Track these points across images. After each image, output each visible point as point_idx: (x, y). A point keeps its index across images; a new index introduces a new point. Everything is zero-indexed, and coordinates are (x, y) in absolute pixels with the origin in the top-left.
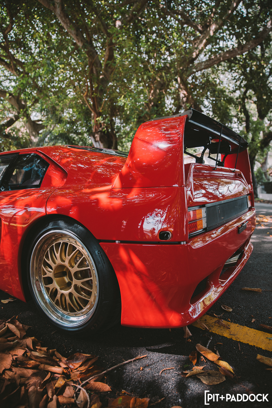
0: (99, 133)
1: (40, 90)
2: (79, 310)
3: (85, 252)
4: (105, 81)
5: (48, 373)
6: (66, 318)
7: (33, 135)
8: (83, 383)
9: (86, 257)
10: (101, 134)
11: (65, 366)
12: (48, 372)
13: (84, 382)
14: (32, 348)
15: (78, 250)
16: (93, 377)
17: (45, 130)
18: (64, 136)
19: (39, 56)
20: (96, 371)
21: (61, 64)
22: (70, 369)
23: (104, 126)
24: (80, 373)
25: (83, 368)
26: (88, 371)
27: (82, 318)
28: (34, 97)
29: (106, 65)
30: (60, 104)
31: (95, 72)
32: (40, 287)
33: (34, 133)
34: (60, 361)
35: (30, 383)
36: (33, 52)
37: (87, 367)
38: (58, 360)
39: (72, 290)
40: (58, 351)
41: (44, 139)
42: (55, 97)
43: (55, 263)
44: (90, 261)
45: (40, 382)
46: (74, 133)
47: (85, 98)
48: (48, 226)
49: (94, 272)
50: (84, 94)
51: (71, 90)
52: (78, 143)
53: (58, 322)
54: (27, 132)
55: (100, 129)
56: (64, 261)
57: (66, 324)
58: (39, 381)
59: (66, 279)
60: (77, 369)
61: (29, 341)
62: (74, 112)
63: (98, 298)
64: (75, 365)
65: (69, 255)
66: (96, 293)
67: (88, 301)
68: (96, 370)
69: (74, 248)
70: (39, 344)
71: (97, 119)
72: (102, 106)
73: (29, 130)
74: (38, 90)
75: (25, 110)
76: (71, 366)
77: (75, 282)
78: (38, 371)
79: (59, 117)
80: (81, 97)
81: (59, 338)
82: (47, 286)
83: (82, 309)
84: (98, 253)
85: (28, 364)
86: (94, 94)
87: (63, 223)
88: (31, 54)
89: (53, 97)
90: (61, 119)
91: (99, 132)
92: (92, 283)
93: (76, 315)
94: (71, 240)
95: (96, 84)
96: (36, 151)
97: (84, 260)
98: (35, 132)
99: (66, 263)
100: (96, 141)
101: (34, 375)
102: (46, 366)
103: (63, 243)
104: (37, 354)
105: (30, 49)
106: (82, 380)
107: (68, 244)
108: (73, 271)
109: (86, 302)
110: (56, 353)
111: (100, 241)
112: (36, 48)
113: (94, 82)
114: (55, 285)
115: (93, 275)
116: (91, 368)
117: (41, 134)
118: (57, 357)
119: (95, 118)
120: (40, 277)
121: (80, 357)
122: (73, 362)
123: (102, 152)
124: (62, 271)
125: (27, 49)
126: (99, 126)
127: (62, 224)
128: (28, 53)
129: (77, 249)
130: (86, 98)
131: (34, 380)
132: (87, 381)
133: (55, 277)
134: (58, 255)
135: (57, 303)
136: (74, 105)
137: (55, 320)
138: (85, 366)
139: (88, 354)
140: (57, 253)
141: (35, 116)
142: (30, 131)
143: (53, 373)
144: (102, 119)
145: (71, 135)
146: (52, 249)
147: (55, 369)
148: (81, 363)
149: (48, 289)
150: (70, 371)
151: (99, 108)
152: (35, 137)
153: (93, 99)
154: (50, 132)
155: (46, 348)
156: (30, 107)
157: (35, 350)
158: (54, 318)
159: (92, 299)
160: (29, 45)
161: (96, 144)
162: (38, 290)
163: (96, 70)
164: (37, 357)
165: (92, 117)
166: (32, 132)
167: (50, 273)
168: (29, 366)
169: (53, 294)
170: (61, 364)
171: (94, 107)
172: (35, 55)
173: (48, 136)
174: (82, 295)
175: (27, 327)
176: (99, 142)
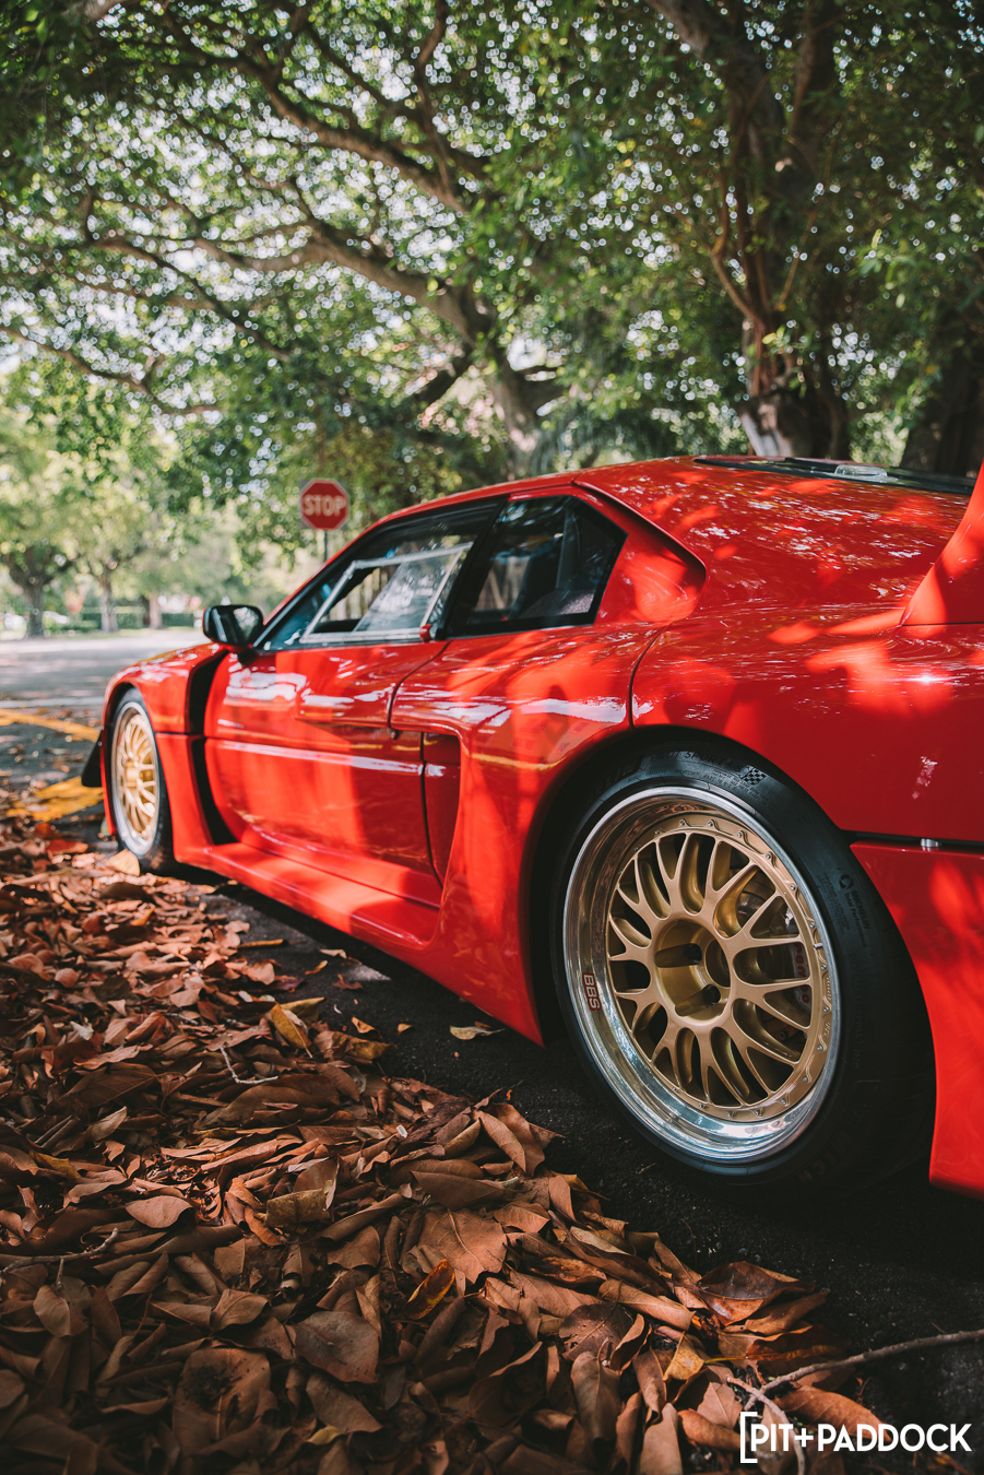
0: (777, 398)
1: (544, 252)
2: (751, 1100)
3: (785, 877)
4: (798, 179)
5: (635, 1318)
6: (701, 1125)
7: (519, 427)
8: (771, 1385)
9: (788, 896)
10: (783, 399)
11: (699, 1305)
12: (635, 1311)
13: (775, 1381)
14: (571, 1214)
15: (755, 868)
16: (811, 1368)
17: (562, 400)
18: (636, 423)
19: (535, 124)
20: (820, 1348)
21: (622, 139)
22: (714, 1317)
23: (795, 365)
24: (757, 1342)
25: (768, 1325)
26: (787, 1341)
27: (768, 1129)
28: (523, 284)
29: (804, 113)
30: (618, 297)
31: (755, 150)
32: (598, 998)
33: (521, 418)
34: (677, 1280)
35: (575, 1339)
36: (511, 110)
37: (782, 1323)
38: (670, 1275)
39: (724, 1019)
40: (664, 1240)
41: (557, 435)
42: (601, 274)
43: (658, 911)
44: (806, 912)
45: (610, 1346)
46: (671, 406)
47: (715, 262)
48: (634, 772)
49: (819, 957)
50: (712, 246)
51: (659, 237)
52: (688, 443)
53: (670, 1138)
54: (495, 416)
55: (780, 381)
56: (698, 909)
57: (702, 1147)
58: (607, 1340)
59: (700, 976)
60: (742, 1322)
61: (559, 1187)
62: (669, 323)
63: (834, 1061)
64: (732, 1305)
65: (717, 887)
66: (822, 1041)
67: (790, 1069)
68: (822, 1344)
69: (738, 860)
70: (595, 1203)
71: (768, 339)
72: (787, 285)
73: (505, 409)
74: (538, 254)
75: (492, 334)
76: (717, 1306)
77: (737, 989)
78: (597, 1301)
79: (613, 348)
80: (701, 261)
81: (665, 1193)
82: (623, 995)
83: (764, 1095)
84: (842, 886)
85: (563, 1271)
86: (755, 239)
87: (695, 760)
88: (507, 119)
89: (592, 272)
90: (624, 356)
91: (773, 393)
92: (808, 998)
93: (734, 1114)
94: (725, 826)
95: (761, 199)
96: (574, 484)
97: (780, 907)
98: (524, 413)
99: (706, 916)
100: (762, 432)
101: (586, 1312)
102: (628, 1290)
103: (693, 836)
104: (589, 1238)
105: (503, 100)
106: (767, 1370)
107: (713, 840)
108: (732, 946)
109: (779, 1074)
110: (658, 1247)
111: (852, 837)
112: (524, 94)
113: (752, 191)
114: (656, 994)
115: (816, 968)
116: (800, 1331)
117: (547, 417)
118: (662, 1265)
119: (758, 336)
120: (600, 960)
121: (754, 1279)
122: (725, 1293)
123: (835, 474)
124: (684, 944)
125: (491, 102)
126: (774, 370)
127: (689, 763)
128: (497, 118)
129: (751, 864)
130: (721, 264)
131: (586, 1331)
132: (787, 1377)
133: (659, 964)
134: (673, 883)
135: (663, 1062)
136: (671, 295)
137: (657, 1129)
138: (777, 1317)
139: (786, 1274)
140: (671, 874)
141: (525, 352)
142: (510, 410)
143: (653, 1321)
144: (787, 339)
145: (656, 414)
146: (648, 858)
147: (659, 1307)
148: (757, 1305)
149: (628, 1008)
150: (717, 1325)
151: (775, 297)
152: (525, 429)
153: (748, 263)
154: (581, 410)
155: (623, 1223)
156: (507, 321)
157: (583, 1223)
158: (653, 1120)
159: (805, 1063)
160: (500, 89)
161: (763, 443)
162: (591, 1009)
163: (762, 138)
164: (589, 1249)
165: (746, 337)
166: (513, 415)
167: (639, 950)
168: (566, 1279)
169: (650, 1028)
170: (680, 1292)
171: (754, 294)
172: (519, 119)
173: (574, 425)
174: (762, 1040)
175: (545, 1135)
176: (773, 437)
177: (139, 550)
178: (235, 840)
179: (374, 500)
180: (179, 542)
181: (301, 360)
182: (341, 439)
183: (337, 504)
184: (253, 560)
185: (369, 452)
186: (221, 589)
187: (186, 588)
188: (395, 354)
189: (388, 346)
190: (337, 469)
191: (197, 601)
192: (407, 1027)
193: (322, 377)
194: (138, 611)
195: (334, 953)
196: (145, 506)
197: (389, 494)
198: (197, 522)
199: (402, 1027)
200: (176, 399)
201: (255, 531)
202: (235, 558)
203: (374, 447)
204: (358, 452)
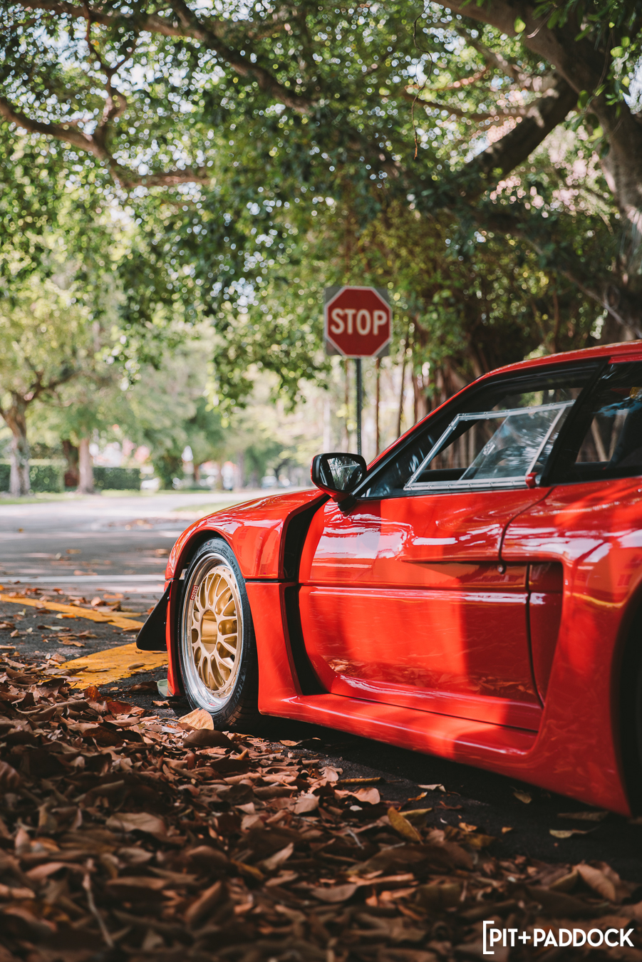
175: (632, 886)
177: (67, 375)
178: (325, 690)
179: (425, 311)
180: (132, 364)
181: (327, 114)
182: (379, 226)
183: (377, 320)
184: (236, 391)
185: (416, 244)
186: (181, 435)
187: (131, 431)
188: (454, 91)
189: (444, 79)
190: (370, 266)
191: (144, 452)
192: (509, 829)
193: (354, 135)
194: (59, 464)
195: (433, 787)
196: (85, 312)
197: (446, 303)
198: (157, 337)
199: (504, 830)
200: (139, 160)
201: (241, 351)
202: (210, 390)
203: (424, 235)
204: (402, 242)
